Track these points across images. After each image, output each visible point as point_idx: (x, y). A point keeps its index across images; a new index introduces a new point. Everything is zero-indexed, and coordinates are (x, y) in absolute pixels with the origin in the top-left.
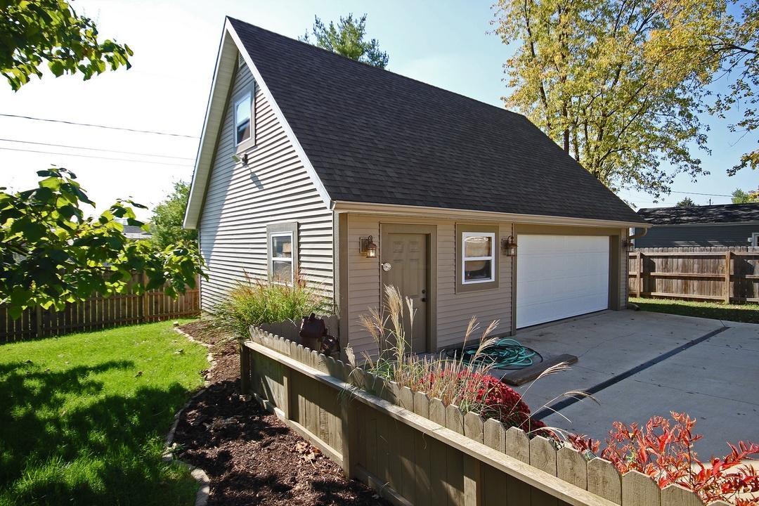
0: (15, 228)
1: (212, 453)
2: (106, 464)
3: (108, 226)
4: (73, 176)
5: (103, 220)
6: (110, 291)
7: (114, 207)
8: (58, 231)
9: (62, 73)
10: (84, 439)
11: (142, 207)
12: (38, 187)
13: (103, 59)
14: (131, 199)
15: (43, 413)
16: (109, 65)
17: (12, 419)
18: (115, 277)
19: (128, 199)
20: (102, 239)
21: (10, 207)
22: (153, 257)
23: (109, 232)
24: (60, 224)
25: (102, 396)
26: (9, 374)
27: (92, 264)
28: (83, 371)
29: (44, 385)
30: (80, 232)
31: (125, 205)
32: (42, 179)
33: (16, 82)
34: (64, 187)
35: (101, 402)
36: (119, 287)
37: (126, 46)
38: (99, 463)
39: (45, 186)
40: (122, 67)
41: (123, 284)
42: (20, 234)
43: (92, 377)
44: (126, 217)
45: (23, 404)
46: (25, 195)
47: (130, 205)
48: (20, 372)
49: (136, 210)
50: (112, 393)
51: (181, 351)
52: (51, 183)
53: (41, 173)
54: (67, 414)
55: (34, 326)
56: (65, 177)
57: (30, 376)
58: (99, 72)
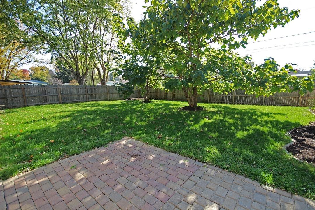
0: (258, 74)
1: (300, 138)
2: (270, 130)
3: (283, 72)
4: (273, 59)
5: (282, 70)
6: (281, 91)
7: (285, 66)
8: (268, 74)
9: (276, 27)
10: (266, 125)
11: (295, 65)
12: (264, 63)
13: (289, 18)
14: (291, 63)
15: (259, 118)
16: (291, 19)
17: (252, 118)
18: (283, 87)
19: (290, 63)
20: (280, 76)
21: (258, 69)
22: (296, 81)
23: (283, 74)
24: (269, 72)
25: (274, 119)
26: (254, 111)
27: (277, 83)
28: (271, 113)
29: (261, 114)
30: (274, 74)
31: (289, 65)
32: (265, 61)
33: (264, 34)
34: (270, 62)
35: (273, 121)
36: (284, 90)
37: (298, 10)
38: (268, 130)
39: (266, 63)
40: (296, 17)
41: (285, 89)
42: (259, 76)
43: (273, 115)
44: (288, 69)
45: (255, 116)
46: (261, 66)
47: (291, 65)
48: (256, 111)
49: (293, 66)
50: (277, 119)
51: (305, 115)
52: (267, 62)
53: (265, 60)
54: (264, 120)
55: (262, 103)
56: (271, 60)
57: (258, 112)
58: (288, 22)
